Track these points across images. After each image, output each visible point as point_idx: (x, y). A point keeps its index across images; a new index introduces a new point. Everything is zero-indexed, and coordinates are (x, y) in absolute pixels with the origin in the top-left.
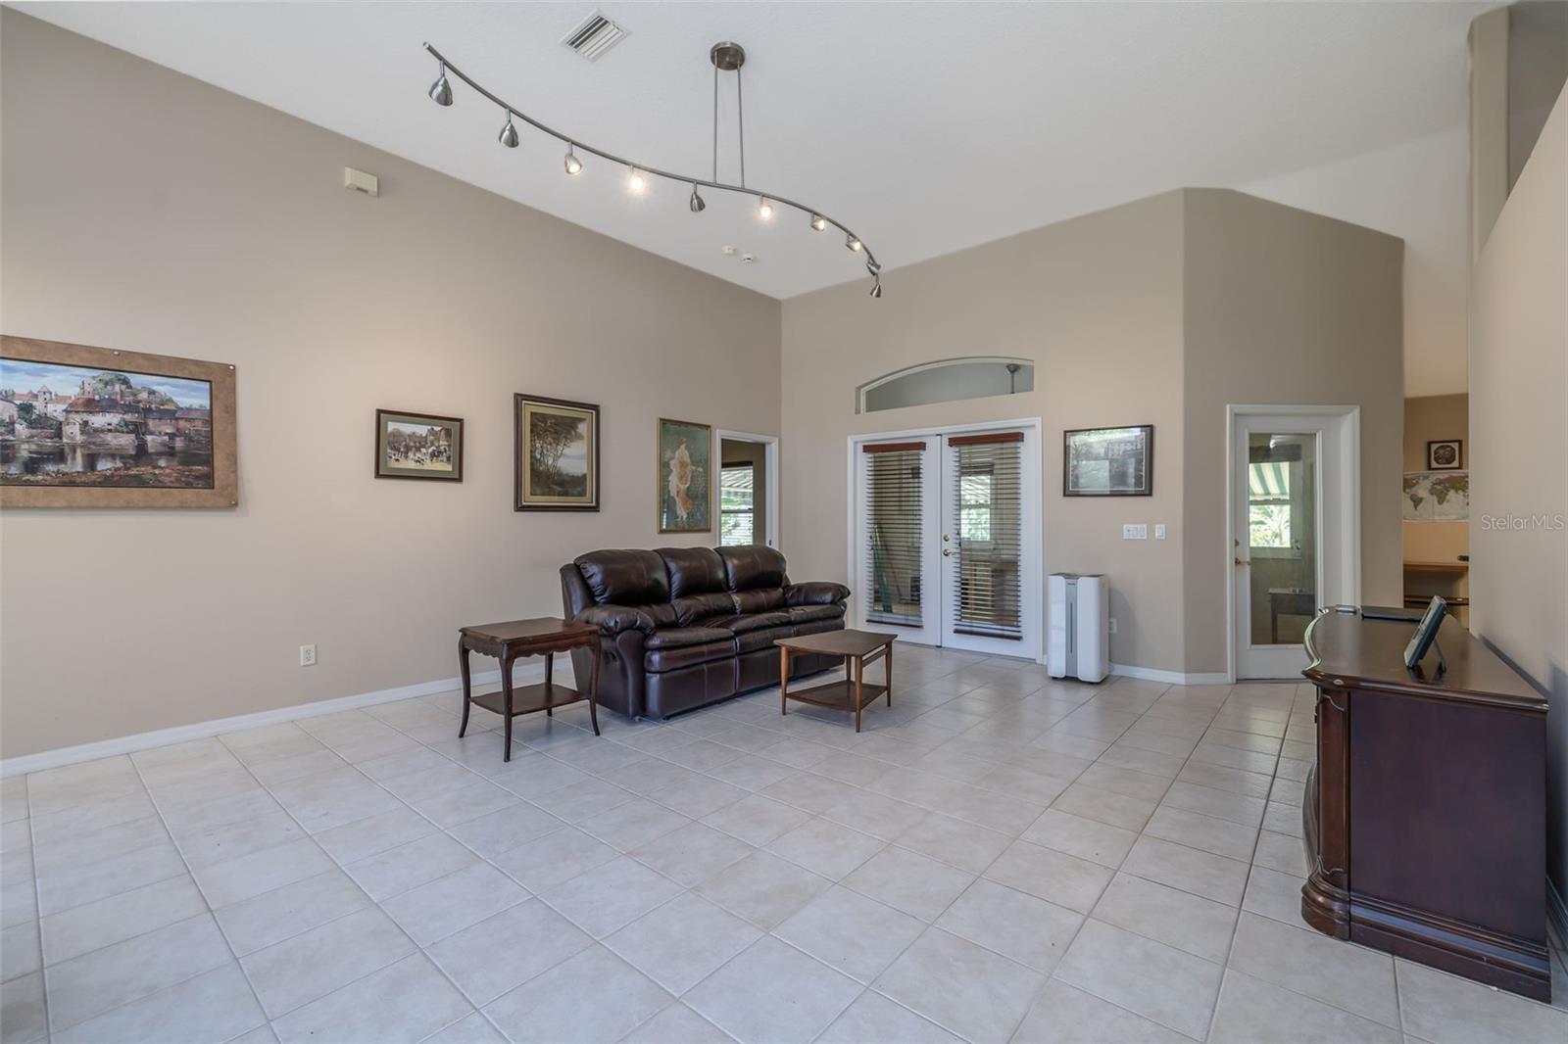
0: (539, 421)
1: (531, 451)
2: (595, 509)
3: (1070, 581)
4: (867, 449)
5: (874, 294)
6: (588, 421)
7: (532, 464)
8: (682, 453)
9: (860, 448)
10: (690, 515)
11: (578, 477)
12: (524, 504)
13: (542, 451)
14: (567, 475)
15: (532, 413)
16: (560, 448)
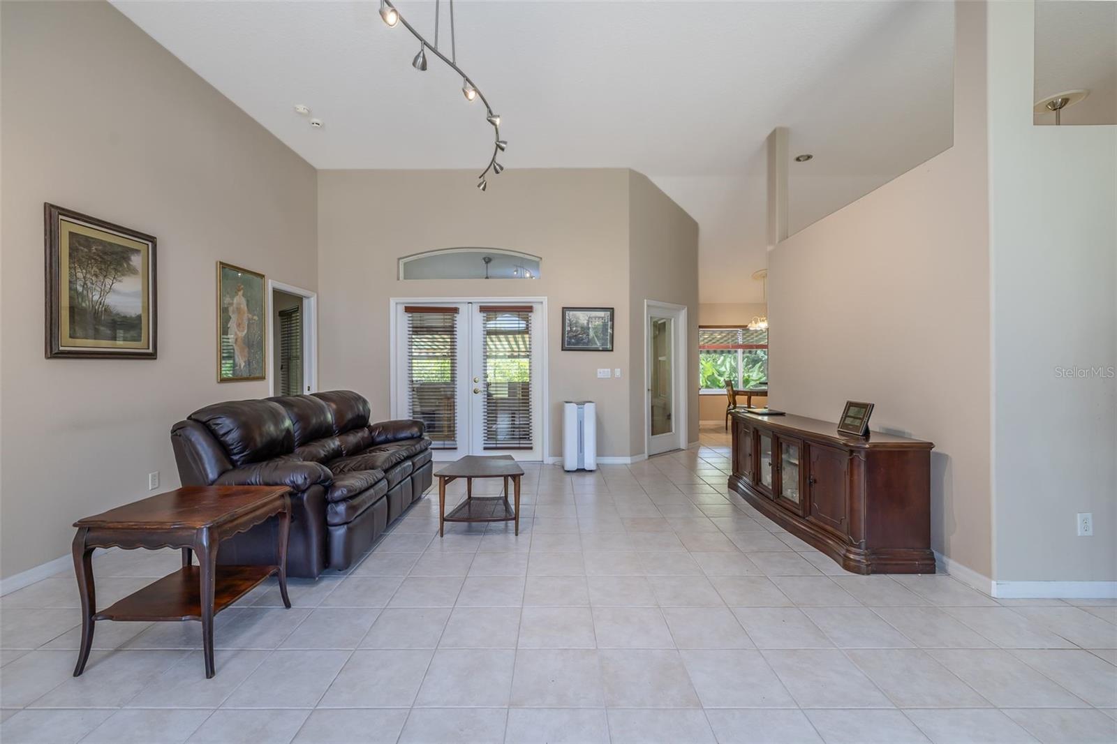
0: (80, 244)
1: (70, 282)
2: (152, 356)
3: (580, 406)
4: (409, 309)
5: (481, 187)
6: (144, 252)
7: (71, 298)
8: (239, 300)
9: (401, 308)
10: (249, 363)
11: (131, 318)
12: (61, 348)
13: (85, 284)
14: (118, 314)
15: (70, 233)
16: (108, 281)
